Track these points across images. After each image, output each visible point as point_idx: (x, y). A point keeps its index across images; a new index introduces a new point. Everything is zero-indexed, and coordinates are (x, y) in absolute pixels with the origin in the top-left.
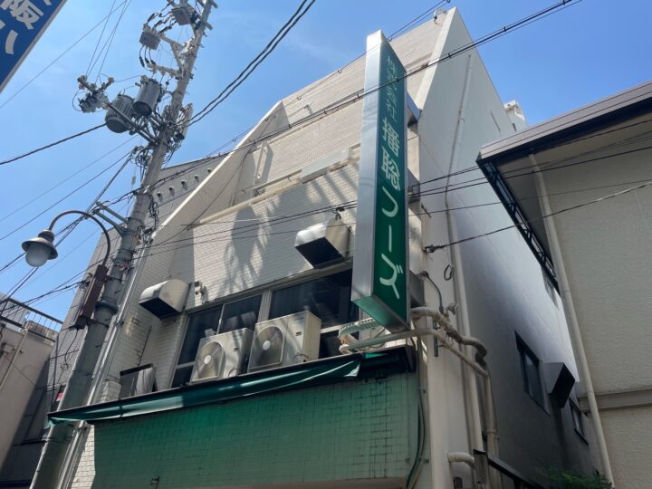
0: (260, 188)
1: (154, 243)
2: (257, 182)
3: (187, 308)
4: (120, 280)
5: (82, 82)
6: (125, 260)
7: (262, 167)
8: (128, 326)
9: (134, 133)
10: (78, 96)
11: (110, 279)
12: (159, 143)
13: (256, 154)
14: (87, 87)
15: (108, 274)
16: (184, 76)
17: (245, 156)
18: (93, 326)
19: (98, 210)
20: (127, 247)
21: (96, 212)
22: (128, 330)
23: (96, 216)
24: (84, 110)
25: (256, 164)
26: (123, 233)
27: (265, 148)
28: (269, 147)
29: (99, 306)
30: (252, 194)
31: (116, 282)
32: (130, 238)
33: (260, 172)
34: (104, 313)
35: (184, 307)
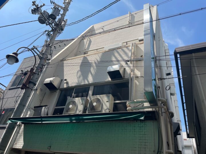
0: (86, 52)
1: (50, 64)
2: (85, 50)
3: (60, 88)
4: (38, 75)
5: (34, 3)
6: (41, 68)
7: (87, 45)
8: (38, 91)
9: (48, 25)
10: (31, 8)
11: (35, 73)
12: (55, 30)
13: (85, 41)
14: (35, 5)
15: (34, 71)
16: (66, 9)
17: (81, 41)
18: (27, 89)
19: (34, 49)
20: (42, 63)
21: (33, 49)
22: (38, 92)
23: (32, 50)
24: (32, 13)
25: (85, 44)
26: (41, 58)
27: (89, 39)
28: (90, 39)
29: (30, 82)
30: (83, 53)
31: (37, 75)
32: (43, 60)
33: (87, 47)
34: (31, 85)
35: (59, 87)
